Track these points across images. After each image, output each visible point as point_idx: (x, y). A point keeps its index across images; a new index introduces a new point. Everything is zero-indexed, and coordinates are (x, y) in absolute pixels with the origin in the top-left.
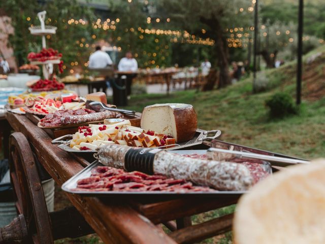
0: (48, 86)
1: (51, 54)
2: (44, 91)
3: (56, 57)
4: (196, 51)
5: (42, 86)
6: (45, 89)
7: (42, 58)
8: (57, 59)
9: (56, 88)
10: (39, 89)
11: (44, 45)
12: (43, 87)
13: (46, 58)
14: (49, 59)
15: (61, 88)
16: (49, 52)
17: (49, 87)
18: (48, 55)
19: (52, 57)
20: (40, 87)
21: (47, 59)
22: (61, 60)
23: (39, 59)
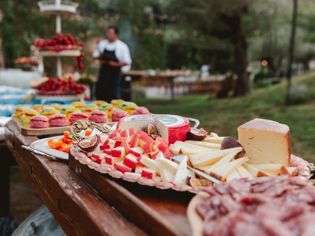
0: (61, 88)
1: (68, 42)
2: (57, 95)
3: (75, 47)
4: (189, 55)
5: (53, 87)
6: (58, 92)
7: (57, 47)
8: (76, 49)
9: (74, 92)
10: (50, 92)
11: (59, 29)
12: (56, 89)
13: (62, 47)
14: (66, 49)
15: (80, 90)
16: (66, 39)
17: (64, 90)
18: (64, 43)
19: (70, 46)
20: (51, 90)
21: (64, 49)
22: (81, 51)
23: (52, 48)
